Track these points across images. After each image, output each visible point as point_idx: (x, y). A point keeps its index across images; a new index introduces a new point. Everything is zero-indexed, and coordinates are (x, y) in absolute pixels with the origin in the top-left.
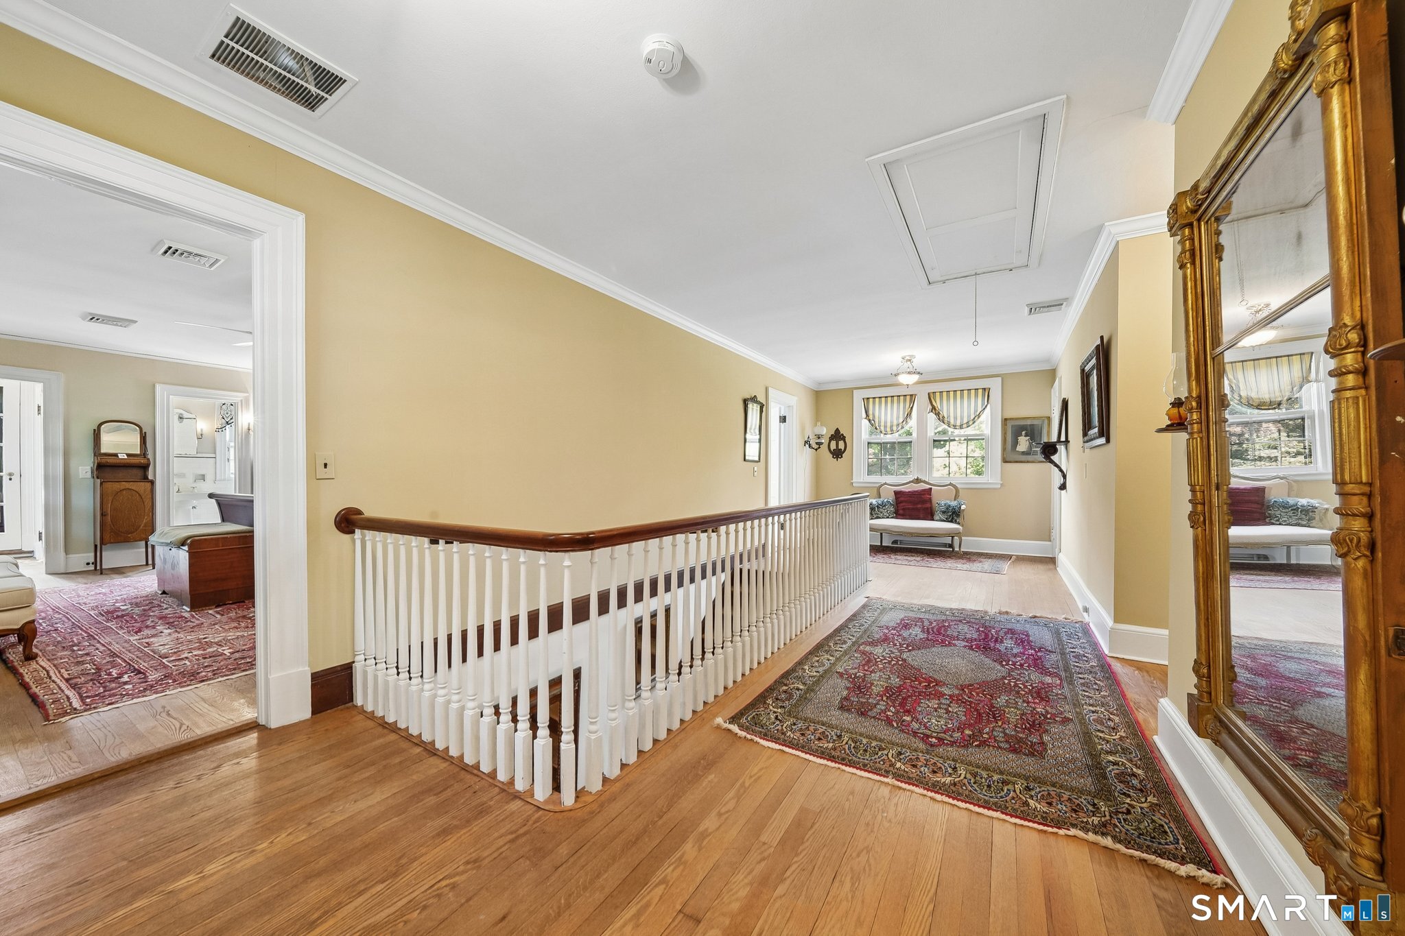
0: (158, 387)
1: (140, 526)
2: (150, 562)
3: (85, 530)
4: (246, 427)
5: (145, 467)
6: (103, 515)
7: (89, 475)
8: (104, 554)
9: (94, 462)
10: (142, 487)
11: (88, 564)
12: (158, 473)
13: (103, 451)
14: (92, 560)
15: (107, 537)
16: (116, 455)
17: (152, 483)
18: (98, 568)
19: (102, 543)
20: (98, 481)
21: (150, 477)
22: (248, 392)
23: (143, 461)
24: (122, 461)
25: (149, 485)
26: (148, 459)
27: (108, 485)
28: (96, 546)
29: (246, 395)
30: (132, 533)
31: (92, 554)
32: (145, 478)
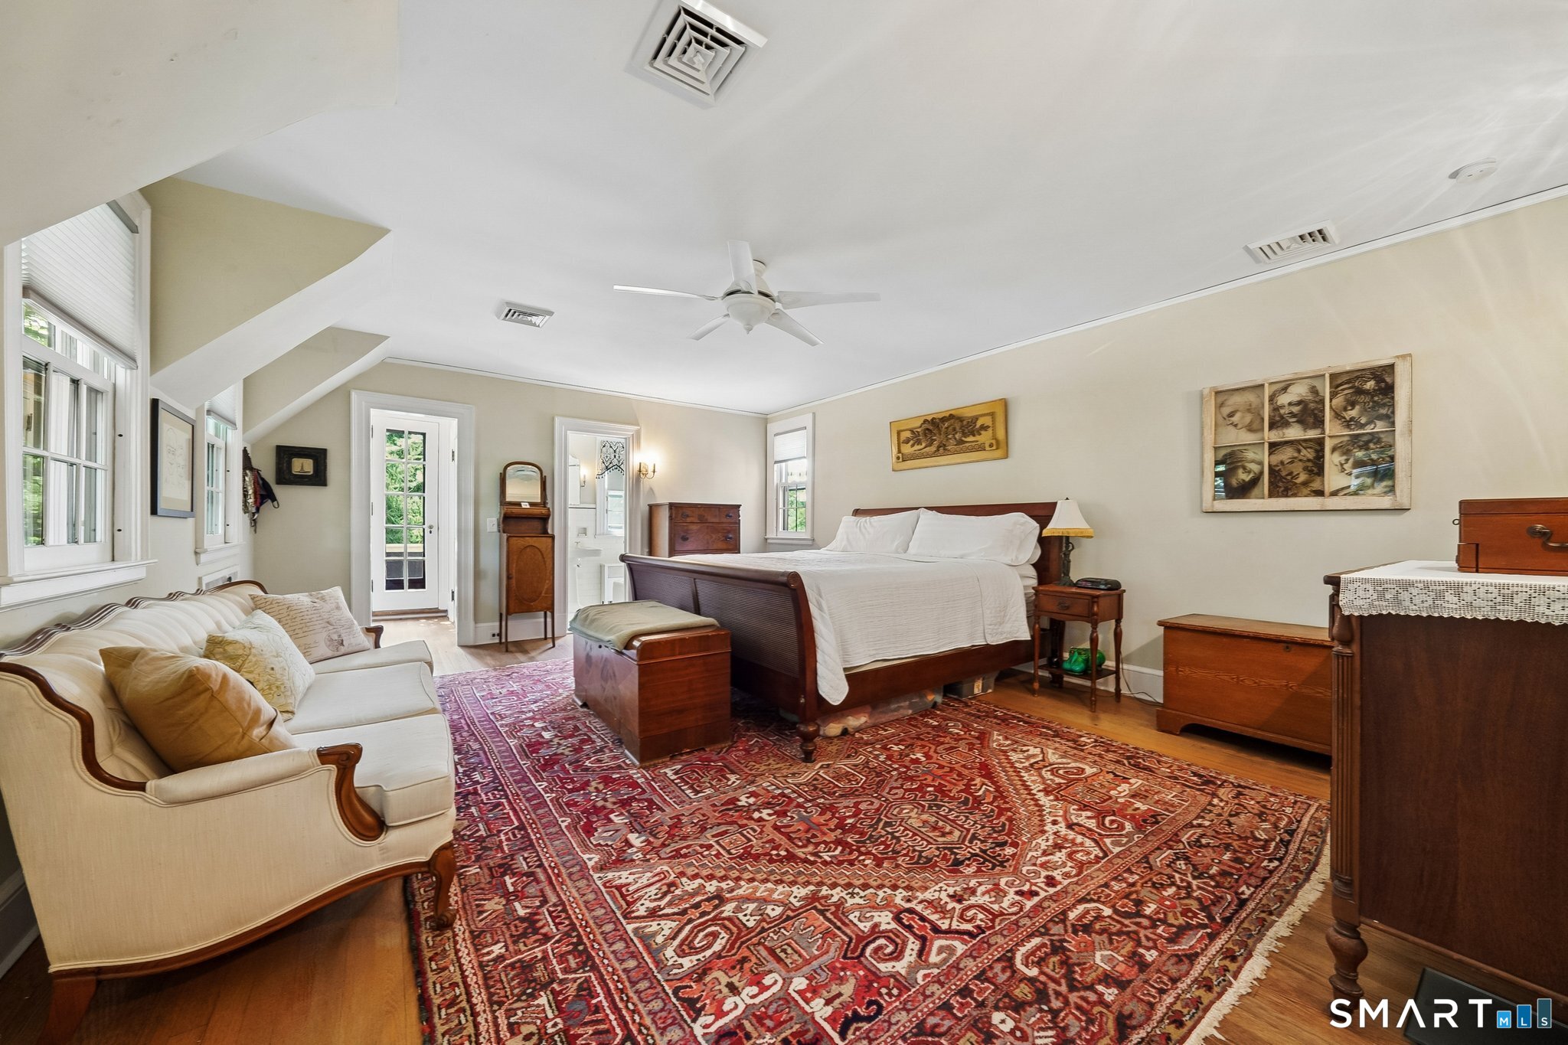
0: (557, 420)
1: (541, 593)
2: (549, 635)
3: (492, 595)
4: (637, 468)
5: (545, 519)
6: (509, 578)
7: (495, 529)
8: (509, 623)
9: (500, 513)
10: (541, 543)
11: (494, 635)
12: (555, 526)
13: (508, 499)
14: (497, 631)
15: (512, 606)
16: (519, 504)
17: (553, 537)
18: (503, 640)
19: (508, 613)
20: (505, 536)
21: (550, 531)
22: (638, 425)
23: (544, 511)
24: (526, 511)
25: (550, 540)
26: (549, 509)
27: (513, 540)
28: (501, 615)
29: (636, 428)
30: (535, 601)
31: (497, 624)
32: (545, 531)
